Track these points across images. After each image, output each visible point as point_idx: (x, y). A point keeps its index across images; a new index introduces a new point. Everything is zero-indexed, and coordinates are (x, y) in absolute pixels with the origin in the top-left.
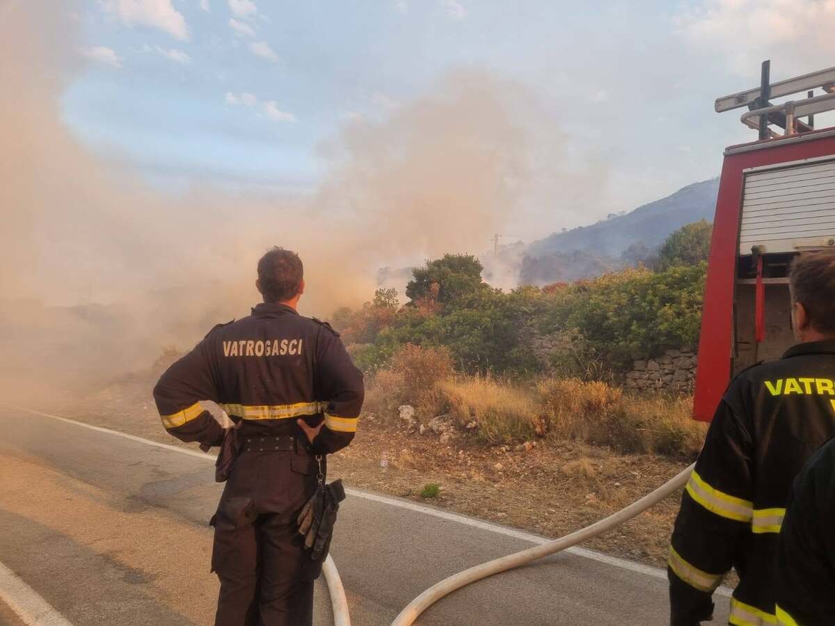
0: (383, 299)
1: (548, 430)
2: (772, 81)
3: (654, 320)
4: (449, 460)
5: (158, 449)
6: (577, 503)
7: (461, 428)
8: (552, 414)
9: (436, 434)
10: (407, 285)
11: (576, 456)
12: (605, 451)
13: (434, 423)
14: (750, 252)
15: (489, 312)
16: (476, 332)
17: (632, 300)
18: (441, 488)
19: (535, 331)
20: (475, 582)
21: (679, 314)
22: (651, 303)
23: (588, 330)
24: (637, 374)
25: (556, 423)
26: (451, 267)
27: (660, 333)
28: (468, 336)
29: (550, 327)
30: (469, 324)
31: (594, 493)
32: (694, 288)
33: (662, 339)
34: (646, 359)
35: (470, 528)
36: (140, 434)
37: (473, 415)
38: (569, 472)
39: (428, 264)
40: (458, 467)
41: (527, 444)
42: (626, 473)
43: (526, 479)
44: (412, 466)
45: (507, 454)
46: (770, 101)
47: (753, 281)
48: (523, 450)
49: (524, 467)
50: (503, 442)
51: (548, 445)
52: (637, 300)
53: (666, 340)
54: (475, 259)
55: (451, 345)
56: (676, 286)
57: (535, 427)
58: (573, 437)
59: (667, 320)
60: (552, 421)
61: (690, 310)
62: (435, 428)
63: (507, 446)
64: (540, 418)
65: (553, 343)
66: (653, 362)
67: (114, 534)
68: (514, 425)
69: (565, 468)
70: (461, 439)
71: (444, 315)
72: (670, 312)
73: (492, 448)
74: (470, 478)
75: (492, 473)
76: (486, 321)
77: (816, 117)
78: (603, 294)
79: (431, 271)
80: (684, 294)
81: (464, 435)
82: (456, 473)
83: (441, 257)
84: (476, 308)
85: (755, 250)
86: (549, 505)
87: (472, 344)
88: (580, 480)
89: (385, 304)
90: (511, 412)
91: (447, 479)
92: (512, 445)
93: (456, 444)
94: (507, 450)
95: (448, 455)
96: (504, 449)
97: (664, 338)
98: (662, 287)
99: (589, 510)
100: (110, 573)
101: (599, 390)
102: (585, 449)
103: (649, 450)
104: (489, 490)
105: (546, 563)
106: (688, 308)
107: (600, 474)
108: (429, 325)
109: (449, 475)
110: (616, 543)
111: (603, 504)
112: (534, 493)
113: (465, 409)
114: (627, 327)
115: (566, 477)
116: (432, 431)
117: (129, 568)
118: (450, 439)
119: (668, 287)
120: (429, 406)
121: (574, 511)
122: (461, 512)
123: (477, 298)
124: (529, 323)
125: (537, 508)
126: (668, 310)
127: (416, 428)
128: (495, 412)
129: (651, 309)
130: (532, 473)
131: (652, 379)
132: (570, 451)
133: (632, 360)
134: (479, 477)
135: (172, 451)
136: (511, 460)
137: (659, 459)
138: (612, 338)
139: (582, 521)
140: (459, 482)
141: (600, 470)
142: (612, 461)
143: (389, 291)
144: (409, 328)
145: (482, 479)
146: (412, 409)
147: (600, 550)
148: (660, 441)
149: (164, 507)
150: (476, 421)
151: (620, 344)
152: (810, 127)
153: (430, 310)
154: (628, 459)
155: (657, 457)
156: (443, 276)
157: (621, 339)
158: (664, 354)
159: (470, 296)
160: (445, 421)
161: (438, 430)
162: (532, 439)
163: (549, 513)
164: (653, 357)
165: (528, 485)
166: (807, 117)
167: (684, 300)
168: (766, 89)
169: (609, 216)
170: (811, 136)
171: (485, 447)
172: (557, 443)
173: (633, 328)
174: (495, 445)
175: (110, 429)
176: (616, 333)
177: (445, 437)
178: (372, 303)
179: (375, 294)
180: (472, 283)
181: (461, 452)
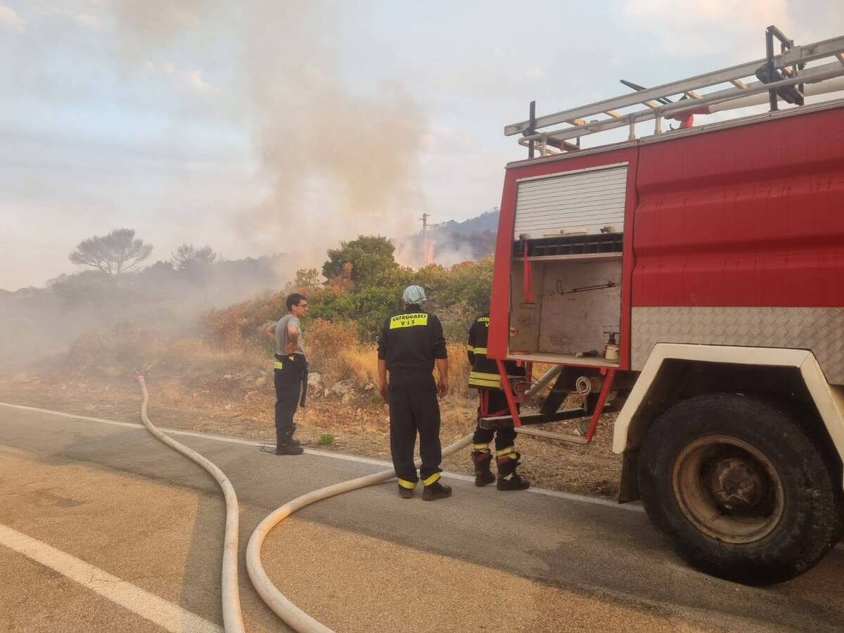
0: (304, 279)
2: (537, 116)
4: (348, 417)
5: (79, 421)
6: (446, 443)
7: (361, 390)
9: (338, 396)
10: (323, 265)
11: (453, 408)
13: (338, 387)
14: (520, 239)
15: (396, 289)
16: (382, 307)
18: (336, 438)
19: (436, 306)
23: (477, 303)
26: (364, 247)
28: (375, 311)
29: (447, 301)
30: (377, 301)
31: (461, 435)
37: (370, 378)
39: (343, 244)
40: (355, 423)
44: (316, 424)
46: (536, 130)
47: (522, 259)
54: (387, 239)
55: (360, 319)
62: (337, 391)
65: (449, 315)
67: (44, 479)
70: (360, 400)
71: (356, 292)
74: (364, 430)
75: (384, 425)
76: (391, 297)
77: (581, 138)
79: (345, 252)
81: (363, 396)
82: (353, 427)
83: (355, 239)
84: (384, 286)
85: (523, 237)
87: (378, 319)
89: (306, 284)
91: (345, 432)
93: (356, 404)
95: (348, 413)
102: (462, 401)
104: (378, 438)
108: (340, 302)
109: (347, 429)
113: (363, 373)
116: (335, 394)
117: (60, 498)
118: (350, 400)
120: (333, 373)
123: (387, 276)
127: (321, 392)
132: (448, 403)
134: (372, 429)
140: (354, 433)
141: (469, 417)
143: (310, 272)
144: (321, 305)
145: (374, 430)
146: (319, 376)
150: (373, 383)
152: (577, 147)
153: (343, 288)
156: (356, 256)
159: (380, 275)
160: (346, 385)
161: (340, 393)
166: (576, 139)
168: (533, 122)
170: (577, 154)
171: (379, 405)
175: (29, 406)
177: (346, 399)
178: (294, 283)
179: (296, 274)
180: (382, 263)
181: (359, 410)
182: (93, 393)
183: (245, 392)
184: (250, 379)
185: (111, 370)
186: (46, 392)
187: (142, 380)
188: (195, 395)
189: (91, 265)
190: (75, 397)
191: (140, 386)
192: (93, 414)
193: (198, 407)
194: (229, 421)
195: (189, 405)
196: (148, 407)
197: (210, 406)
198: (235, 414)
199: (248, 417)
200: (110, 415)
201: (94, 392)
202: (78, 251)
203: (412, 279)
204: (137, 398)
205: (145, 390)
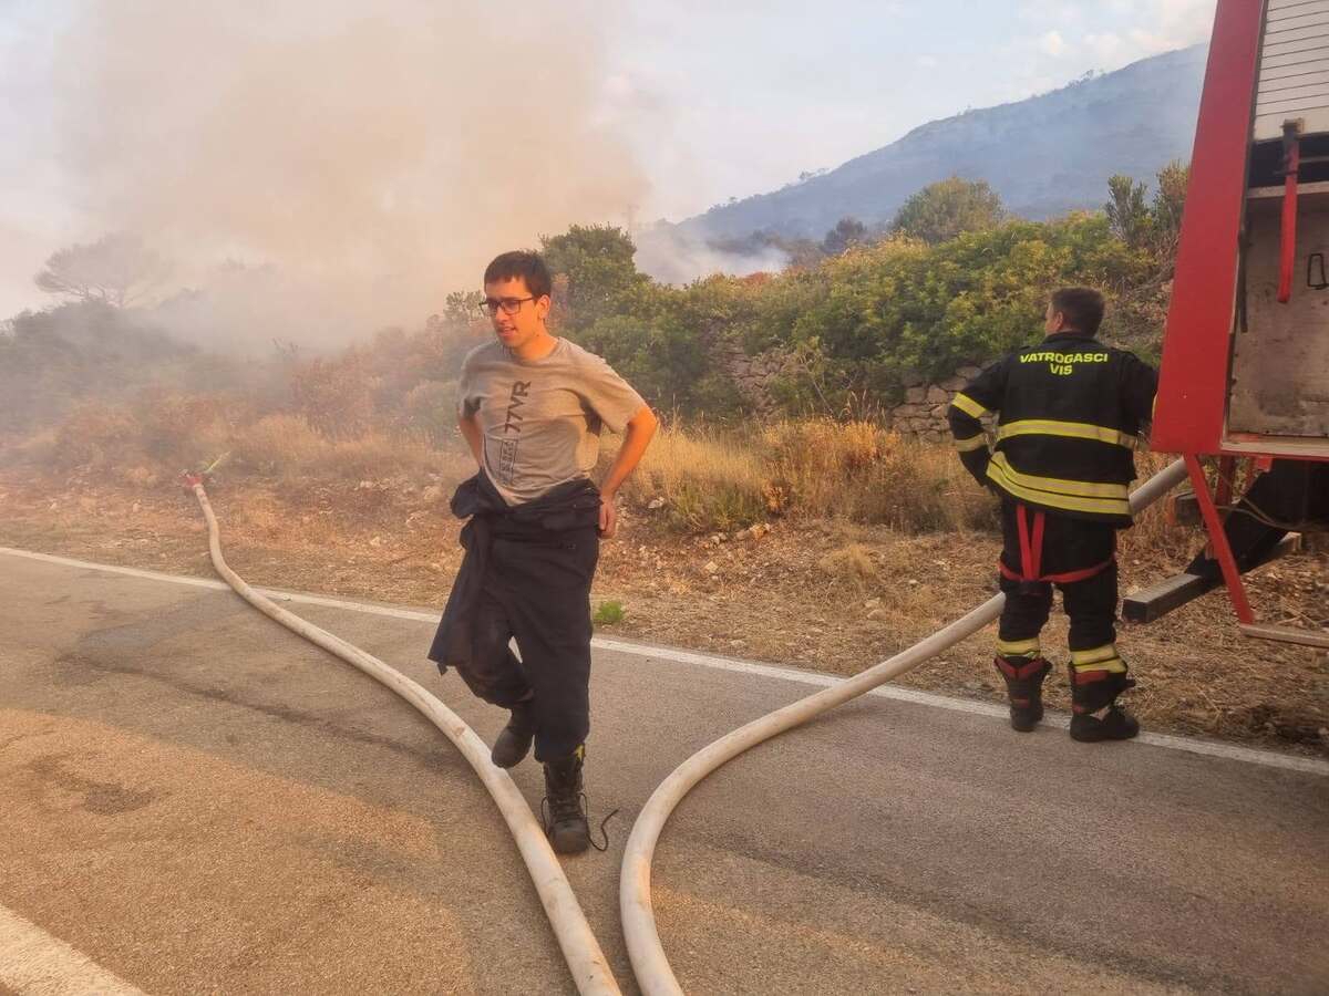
0: (460, 310)
1: (788, 503)
3: (939, 320)
4: (624, 563)
5: (95, 574)
6: (853, 617)
7: (641, 510)
8: (793, 478)
11: (839, 543)
12: (884, 532)
14: (1279, 133)
15: (659, 319)
17: (901, 289)
18: (623, 608)
19: (737, 349)
20: (738, 755)
21: (980, 310)
22: (933, 292)
23: (829, 343)
24: (910, 410)
25: (801, 492)
26: (584, 245)
27: (952, 341)
28: (627, 360)
29: (763, 340)
30: (626, 341)
31: (878, 599)
32: (1004, 264)
33: (955, 349)
34: (924, 385)
35: (694, 667)
36: (53, 550)
37: (657, 486)
38: (832, 569)
40: (641, 573)
41: (755, 528)
42: (925, 564)
43: (760, 584)
45: (722, 546)
47: (1277, 191)
48: (747, 539)
49: (754, 566)
50: (715, 528)
51: (792, 528)
52: (910, 288)
53: (961, 351)
54: (622, 233)
56: (971, 263)
57: (767, 500)
58: (831, 513)
59: (962, 319)
60: (794, 489)
61: (1000, 300)
63: (721, 534)
64: (774, 485)
65: (768, 366)
66: (937, 390)
67: (48, 725)
68: (731, 498)
69: (822, 562)
70: (641, 527)
72: (967, 304)
73: (697, 539)
74: (666, 589)
75: (702, 578)
76: (655, 334)
78: (850, 281)
79: (550, 253)
80: (989, 274)
81: (646, 521)
82: (640, 583)
83: (565, 232)
84: (633, 314)
85: (1290, 127)
86: (810, 622)
88: (851, 579)
89: (465, 317)
90: (723, 478)
91: (627, 593)
92: (730, 531)
93: (633, 536)
94: (721, 541)
95: (621, 554)
96: (716, 539)
97: (959, 348)
98: (950, 265)
99: (875, 625)
100: (56, 796)
101: (862, 435)
102: (852, 530)
103: (959, 524)
104: (703, 605)
105: (845, 714)
106: (995, 298)
107: (883, 567)
109: (629, 586)
110: (935, 674)
111: (896, 614)
112: (778, 605)
113: (644, 478)
114: (895, 334)
115: (827, 576)
117: (92, 785)
119: (959, 266)
121: (851, 628)
122: (671, 643)
123: (634, 297)
124: (726, 335)
125: (791, 628)
126: (964, 302)
128: (695, 480)
129: (933, 302)
130: (770, 574)
131: (934, 418)
132: (828, 535)
133: (904, 388)
134: (680, 587)
135: (124, 576)
136: (730, 555)
137: (977, 539)
138: (871, 352)
139: (871, 642)
140: (650, 596)
141: (882, 562)
142: (903, 547)
143: (470, 295)
145: (686, 589)
147: (919, 687)
148: (976, 510)
149: (133, 671)
150: (665, 496)
151: (886, 361)
153: (556, 320)
154: (924, 541)
155: (974, 535)
156: (572, 263)
157: (884, 353)
158: (954, 374)
159: (621, 295)
162: (762, 520)
163: (812, 634)
164: (937, 381)
165: (766, 594)
167: (989, 285)
169: (802, 176)
171: (684, 538)
172: (805, 523)
173: (907, 333)
174: (700, 534)
176: (879, 344)
178: (443, 317)
179: (446, 301)
180: (620, 273)
181: (643, 548)
182: (110, 517)
183: (403, 513)
184: (411, 489)
185: (139, 474)
186: (22, 513)
187: (200, 491)
188: (306, 519)
189: (73, 293)
190: (78, 526)
191: (197, 503)
192: (119, 560)
193: (317, 542)
194: (385, 570)
195: (300, 540)
196: (221, 543)
197: (340, 540)
198: (396, 556)
199: (421, 563)
200: (150, 560)
201: (112, 513)
202: (48, 269)
203: (685, 301)
204: (196, 526)
205: (207, 508)
